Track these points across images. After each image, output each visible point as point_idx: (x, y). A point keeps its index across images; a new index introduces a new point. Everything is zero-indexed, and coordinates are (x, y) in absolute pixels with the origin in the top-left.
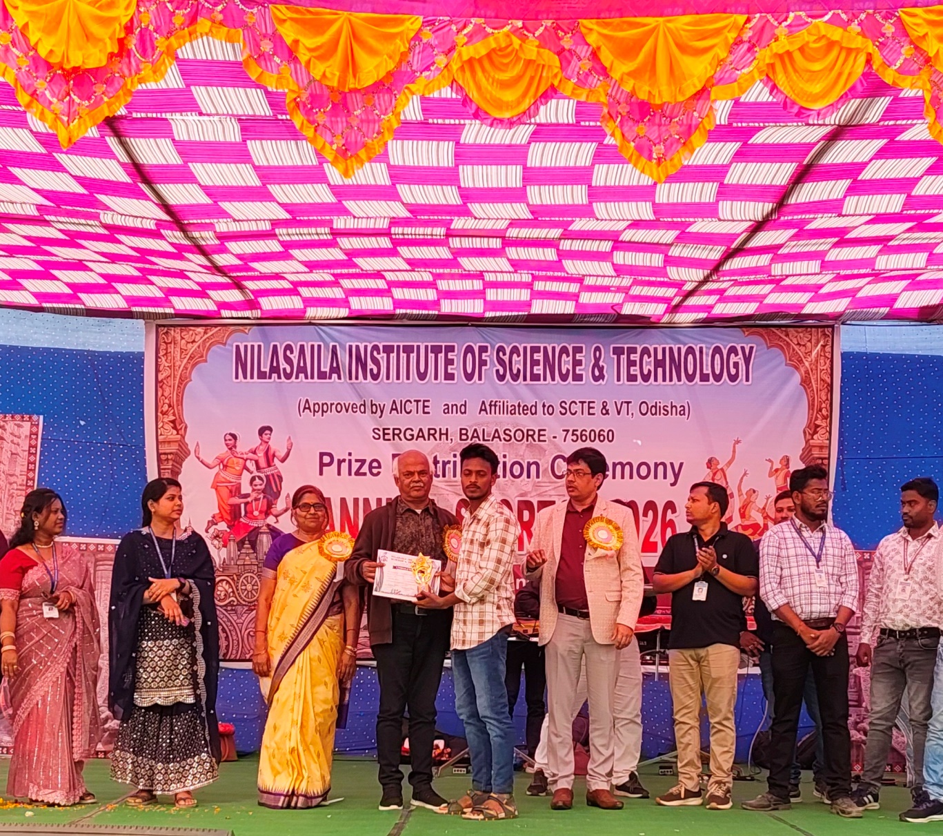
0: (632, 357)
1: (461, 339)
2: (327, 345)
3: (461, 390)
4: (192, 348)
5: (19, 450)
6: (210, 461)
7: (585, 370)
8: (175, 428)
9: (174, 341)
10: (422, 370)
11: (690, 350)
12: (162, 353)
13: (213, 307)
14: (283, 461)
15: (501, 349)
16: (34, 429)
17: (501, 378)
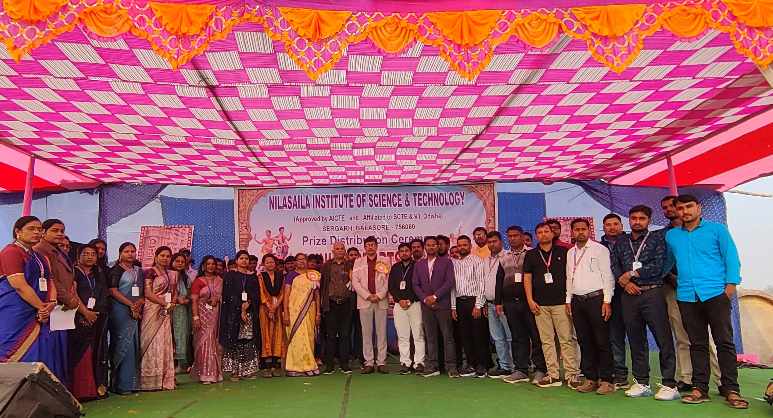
0: (420, 197)
1: (355, 192)
2: (304, 196)
3: (356, 211)
4: (252, 198)
5: (184, 239)
6: (260, 241)
7: (403, 202)
8: (246, 229)
9: (245, 195)
10: (341, 204)
11: (441, 194)
12: (241, 200)
13: (260, 183)
14: (289, 240)
15: (371, 195)
16: (190, 231)
17: (371, 206)
